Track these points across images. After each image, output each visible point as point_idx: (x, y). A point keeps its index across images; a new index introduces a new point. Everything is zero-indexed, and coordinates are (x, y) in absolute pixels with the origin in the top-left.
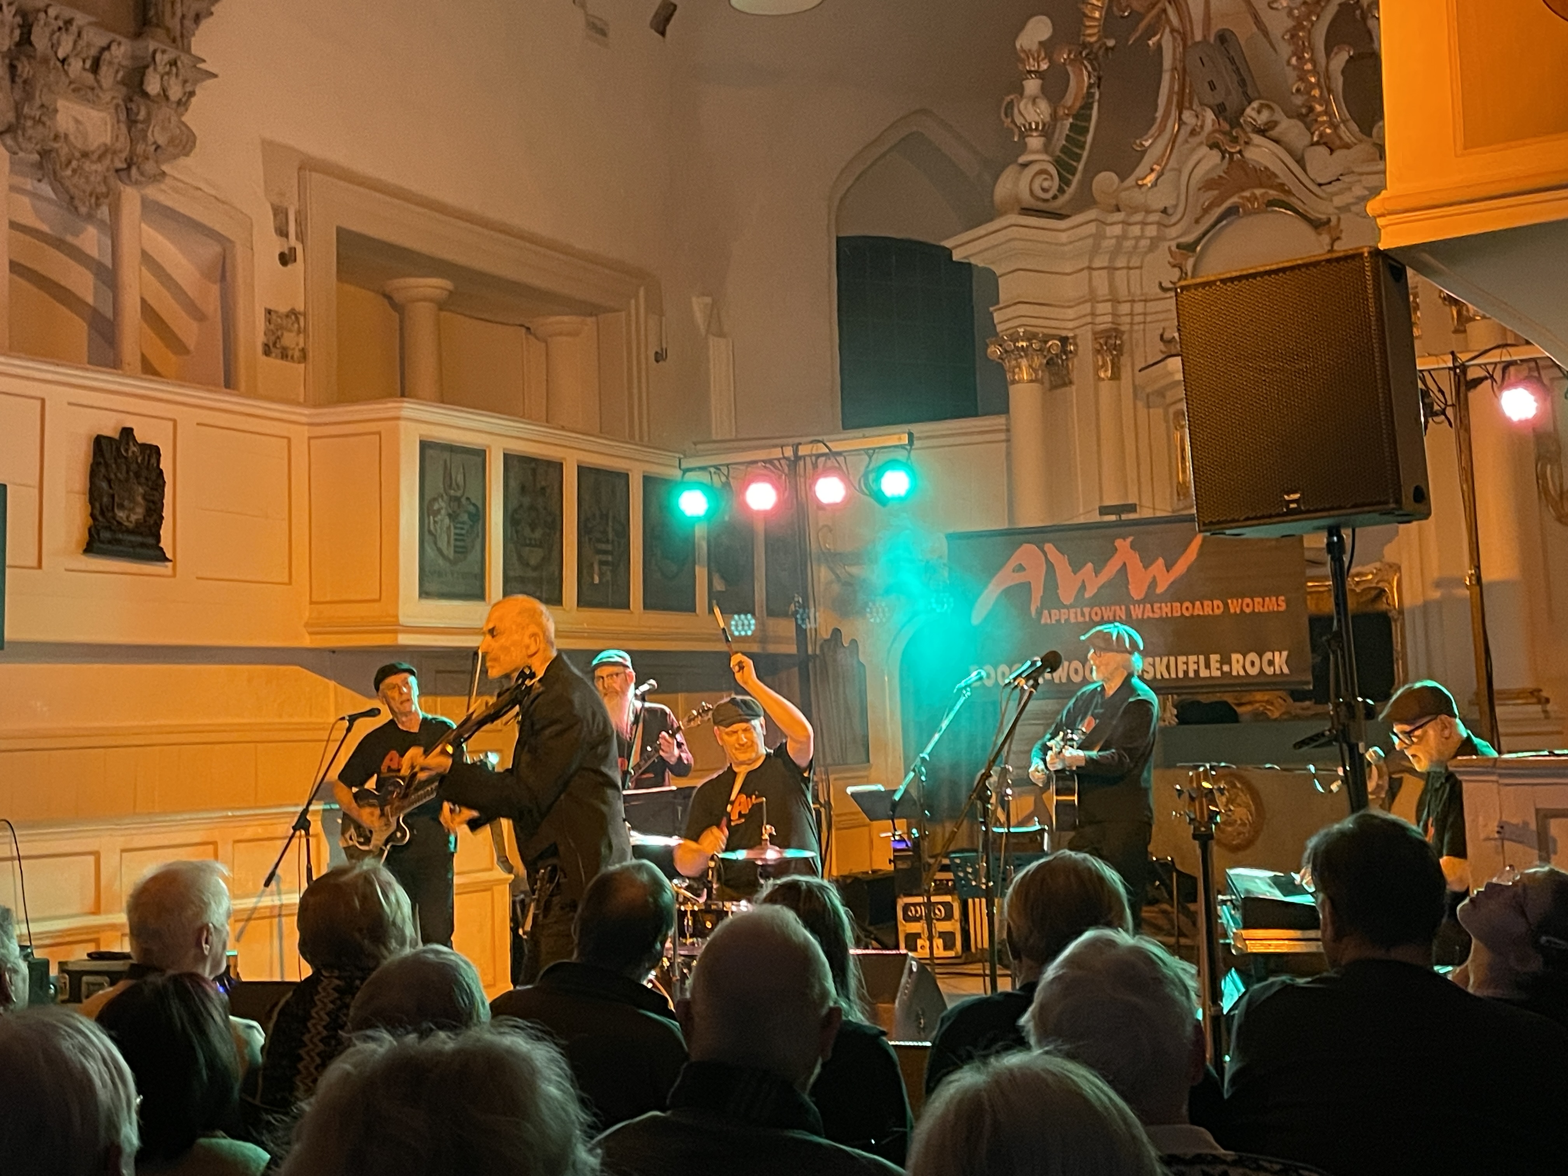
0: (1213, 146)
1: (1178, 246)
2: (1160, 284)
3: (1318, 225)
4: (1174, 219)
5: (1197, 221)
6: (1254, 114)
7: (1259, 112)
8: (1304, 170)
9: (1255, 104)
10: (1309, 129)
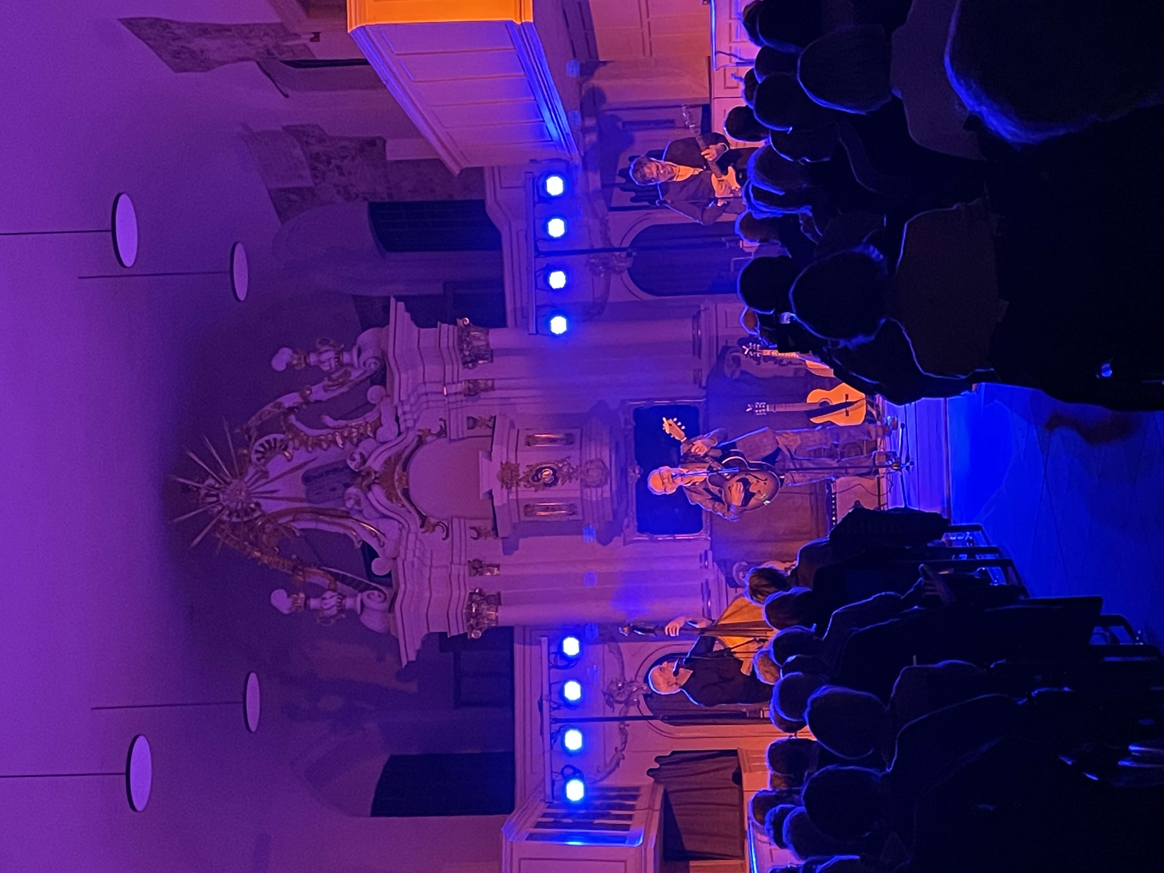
0: (369, 488)
1: (422, 527)
2: (444, 539)
3: (421, 442)
4: (406, 526)
5: (410, 512)
6: (354, 463)
7: (353, 460)
8: (391, 441)
9: (349, 462)
10: (366, 438)
